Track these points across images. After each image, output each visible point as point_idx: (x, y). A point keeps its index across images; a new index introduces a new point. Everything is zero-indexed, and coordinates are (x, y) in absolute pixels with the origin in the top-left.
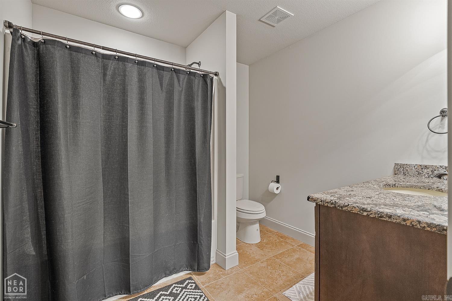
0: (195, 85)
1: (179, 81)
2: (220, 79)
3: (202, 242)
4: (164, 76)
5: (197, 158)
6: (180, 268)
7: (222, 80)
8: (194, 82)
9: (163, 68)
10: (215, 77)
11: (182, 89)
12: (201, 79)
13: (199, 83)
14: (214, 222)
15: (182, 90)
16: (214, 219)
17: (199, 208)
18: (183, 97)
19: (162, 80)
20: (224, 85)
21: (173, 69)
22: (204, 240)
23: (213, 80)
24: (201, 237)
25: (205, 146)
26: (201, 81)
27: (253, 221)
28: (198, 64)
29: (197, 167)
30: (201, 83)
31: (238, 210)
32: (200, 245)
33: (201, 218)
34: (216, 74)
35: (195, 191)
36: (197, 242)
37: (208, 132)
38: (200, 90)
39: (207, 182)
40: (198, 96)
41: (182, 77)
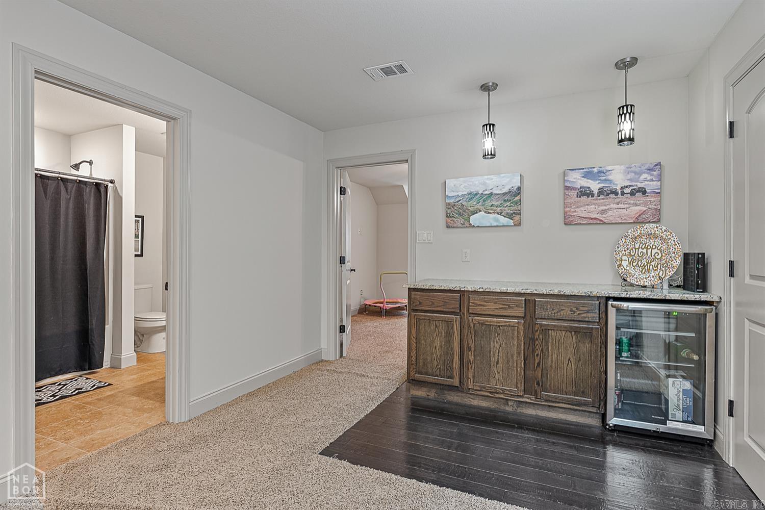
0: (86, 194)
1: (67, 190)
2: (116, 188)
3: (94, 342)
4: (49, 184)
5: (88, 264)
6: (68, 370)
7: (118, 189)
8: (84, 191)
9: (48, 178)
10: (110, 185)
11: (70, 196)
12: (94, 187)
13: (91, 191)
14: (108, 328)
15: (70, 198)
16: (108, 324)
17: (90, 311)
18: (71, 205)
19: (47, 189)
20: (121, 194)
21: (59, 178)
22: (97, 341)
23: (107, 187)
24: (93, 338)
25: (98, 252)
26: (93, 189)
27: (160, 329)
28: (90, 162)
29: (88, 272)
30: (93, 190)
31: (137, 319)
32: (91, 346)
33: (93, 322)
34: (112, 182)
35: (86, 295)
36: (88, 342)
37: (101, 239)
38: (92, 198)
39: (100, 287)
40: (89, 203)
41: (70, 185)
